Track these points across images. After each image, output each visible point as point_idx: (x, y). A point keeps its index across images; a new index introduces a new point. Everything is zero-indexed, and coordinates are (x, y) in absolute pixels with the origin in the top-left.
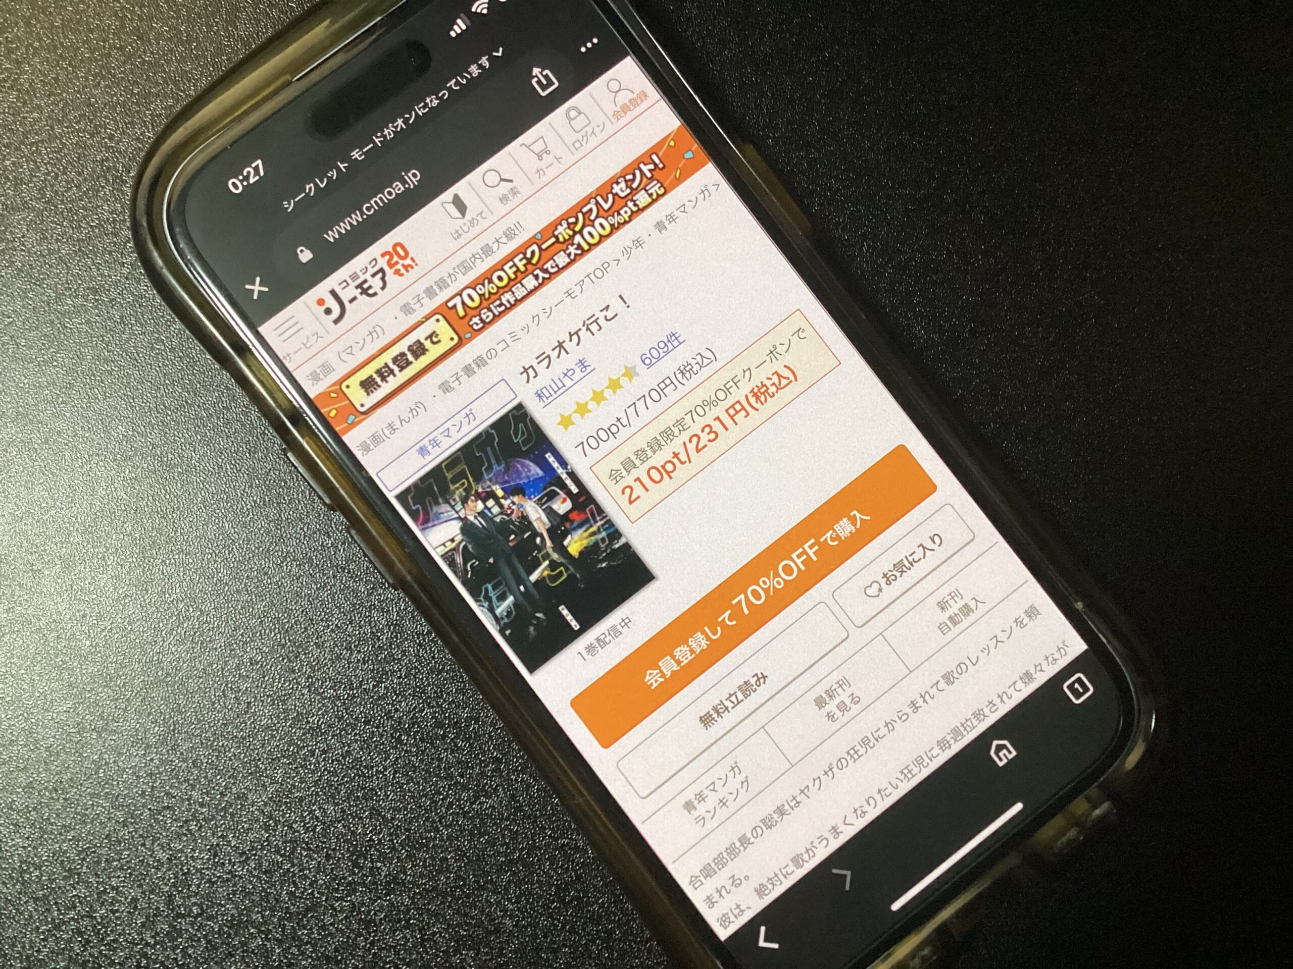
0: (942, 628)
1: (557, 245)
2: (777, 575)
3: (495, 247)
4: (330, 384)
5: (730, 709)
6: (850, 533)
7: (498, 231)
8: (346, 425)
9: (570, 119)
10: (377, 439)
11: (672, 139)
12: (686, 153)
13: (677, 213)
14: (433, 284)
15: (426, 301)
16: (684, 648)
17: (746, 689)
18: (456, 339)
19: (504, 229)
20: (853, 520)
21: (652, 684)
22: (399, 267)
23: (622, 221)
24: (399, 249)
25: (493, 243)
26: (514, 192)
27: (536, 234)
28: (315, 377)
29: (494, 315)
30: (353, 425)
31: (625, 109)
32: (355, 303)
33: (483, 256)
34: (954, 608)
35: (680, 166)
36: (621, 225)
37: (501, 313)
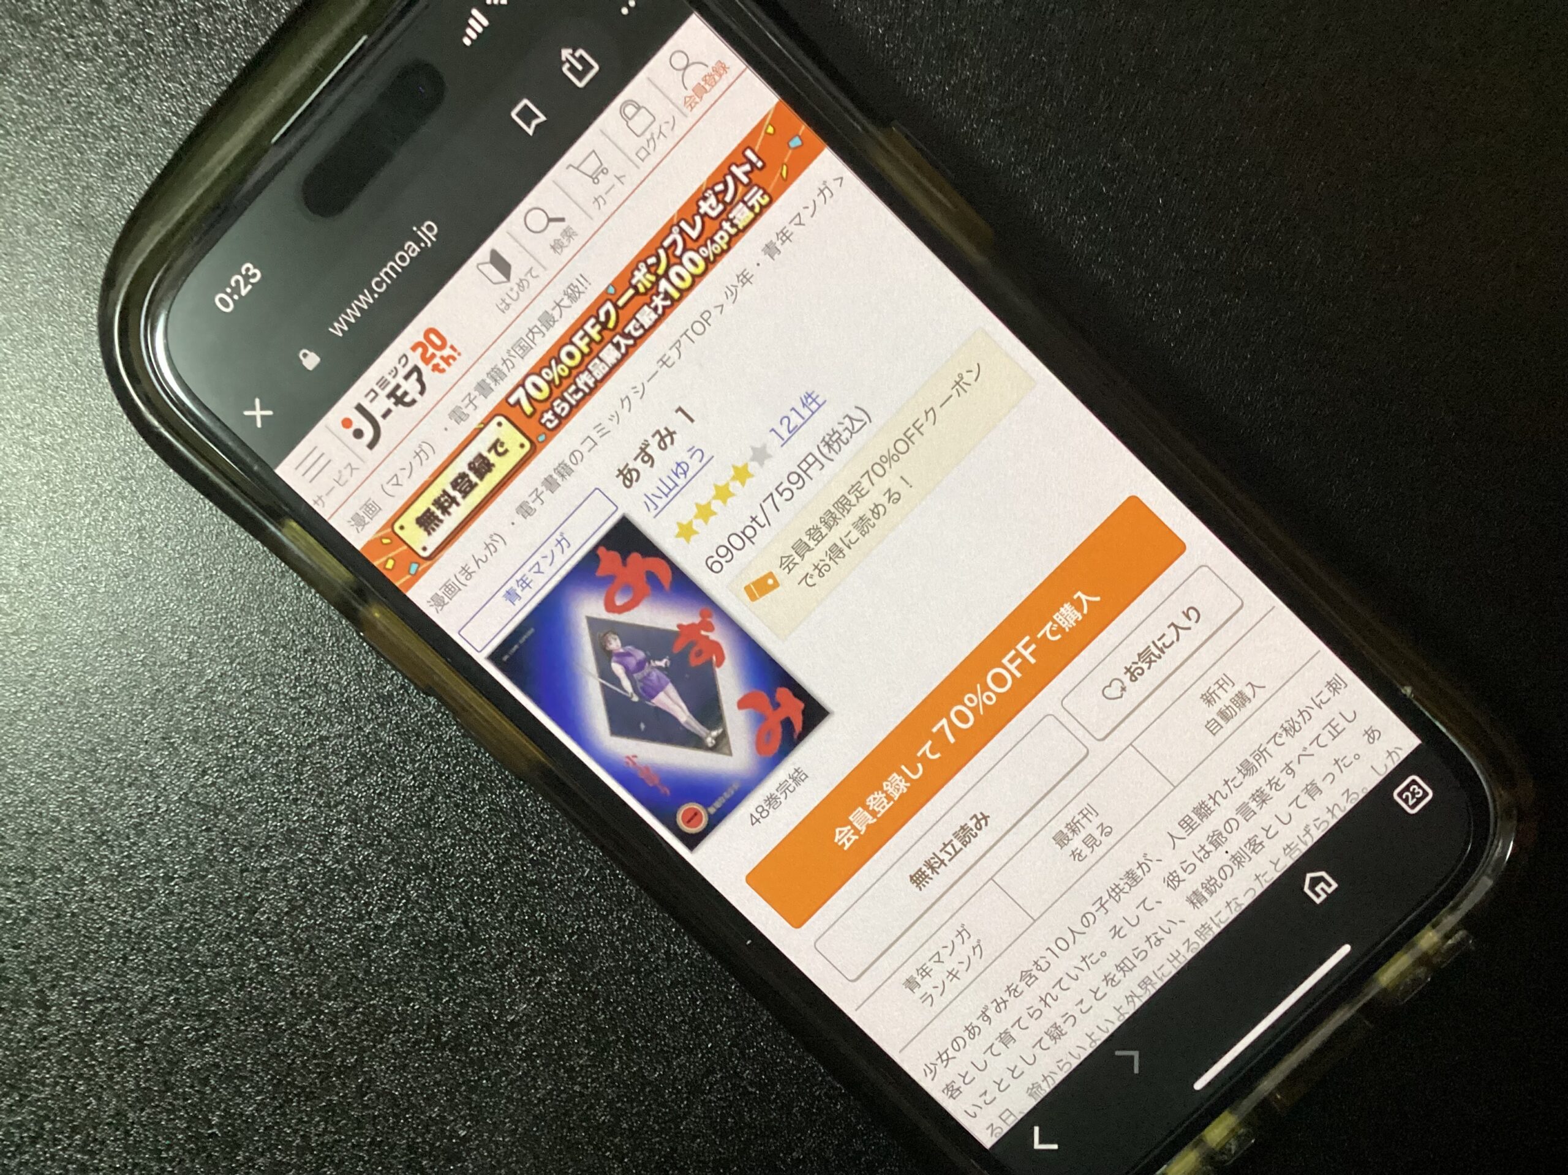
0: (1211, 727)
1: (637, 298)
2: (985, 688)
3: (556, 313)
4: (378, 528)
5: (946, 862)
6: (1076, 621)
7: (556, 291)
8: (408, 577)
9: (627, 119)
10: (450, 589)
11: (770, 124)
12: (791, 139)
13: (792, 228)
14: (485, 377)
15: (480, 401)
16: (879, 795)
17: (965, 835)
18: (528, 445)
19: (564, 287)
20: (1078, 605)
21: (844, 844)
22: (436, 361)
23: (718, 251)
24: (433, 337)
25: (553, 309)
26: (568, 234)
27: (608, 288)
28: (359, 521)
29: (571, 406)
30: (417, 576)
31: (700, 91)
32: (389, 418)
33: (544, 329)
34: (1225, 698)
35: (786, 160)
36: (717, 257)
37: (579, 402)
